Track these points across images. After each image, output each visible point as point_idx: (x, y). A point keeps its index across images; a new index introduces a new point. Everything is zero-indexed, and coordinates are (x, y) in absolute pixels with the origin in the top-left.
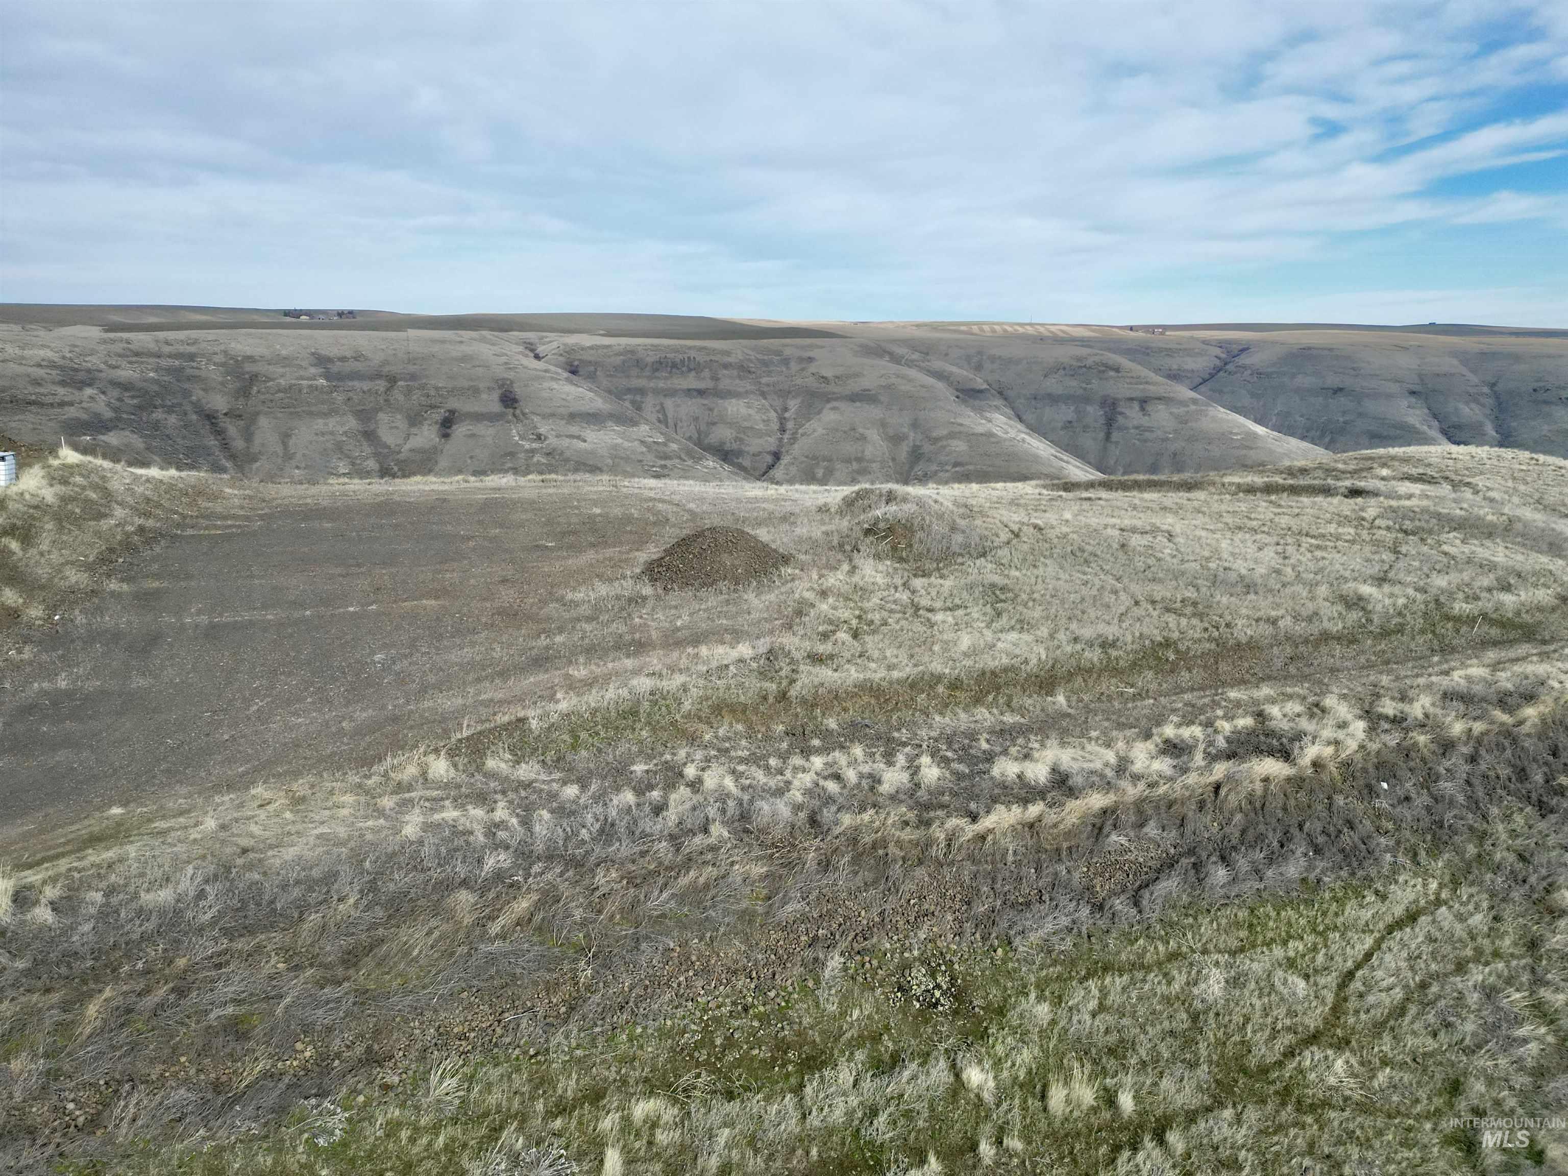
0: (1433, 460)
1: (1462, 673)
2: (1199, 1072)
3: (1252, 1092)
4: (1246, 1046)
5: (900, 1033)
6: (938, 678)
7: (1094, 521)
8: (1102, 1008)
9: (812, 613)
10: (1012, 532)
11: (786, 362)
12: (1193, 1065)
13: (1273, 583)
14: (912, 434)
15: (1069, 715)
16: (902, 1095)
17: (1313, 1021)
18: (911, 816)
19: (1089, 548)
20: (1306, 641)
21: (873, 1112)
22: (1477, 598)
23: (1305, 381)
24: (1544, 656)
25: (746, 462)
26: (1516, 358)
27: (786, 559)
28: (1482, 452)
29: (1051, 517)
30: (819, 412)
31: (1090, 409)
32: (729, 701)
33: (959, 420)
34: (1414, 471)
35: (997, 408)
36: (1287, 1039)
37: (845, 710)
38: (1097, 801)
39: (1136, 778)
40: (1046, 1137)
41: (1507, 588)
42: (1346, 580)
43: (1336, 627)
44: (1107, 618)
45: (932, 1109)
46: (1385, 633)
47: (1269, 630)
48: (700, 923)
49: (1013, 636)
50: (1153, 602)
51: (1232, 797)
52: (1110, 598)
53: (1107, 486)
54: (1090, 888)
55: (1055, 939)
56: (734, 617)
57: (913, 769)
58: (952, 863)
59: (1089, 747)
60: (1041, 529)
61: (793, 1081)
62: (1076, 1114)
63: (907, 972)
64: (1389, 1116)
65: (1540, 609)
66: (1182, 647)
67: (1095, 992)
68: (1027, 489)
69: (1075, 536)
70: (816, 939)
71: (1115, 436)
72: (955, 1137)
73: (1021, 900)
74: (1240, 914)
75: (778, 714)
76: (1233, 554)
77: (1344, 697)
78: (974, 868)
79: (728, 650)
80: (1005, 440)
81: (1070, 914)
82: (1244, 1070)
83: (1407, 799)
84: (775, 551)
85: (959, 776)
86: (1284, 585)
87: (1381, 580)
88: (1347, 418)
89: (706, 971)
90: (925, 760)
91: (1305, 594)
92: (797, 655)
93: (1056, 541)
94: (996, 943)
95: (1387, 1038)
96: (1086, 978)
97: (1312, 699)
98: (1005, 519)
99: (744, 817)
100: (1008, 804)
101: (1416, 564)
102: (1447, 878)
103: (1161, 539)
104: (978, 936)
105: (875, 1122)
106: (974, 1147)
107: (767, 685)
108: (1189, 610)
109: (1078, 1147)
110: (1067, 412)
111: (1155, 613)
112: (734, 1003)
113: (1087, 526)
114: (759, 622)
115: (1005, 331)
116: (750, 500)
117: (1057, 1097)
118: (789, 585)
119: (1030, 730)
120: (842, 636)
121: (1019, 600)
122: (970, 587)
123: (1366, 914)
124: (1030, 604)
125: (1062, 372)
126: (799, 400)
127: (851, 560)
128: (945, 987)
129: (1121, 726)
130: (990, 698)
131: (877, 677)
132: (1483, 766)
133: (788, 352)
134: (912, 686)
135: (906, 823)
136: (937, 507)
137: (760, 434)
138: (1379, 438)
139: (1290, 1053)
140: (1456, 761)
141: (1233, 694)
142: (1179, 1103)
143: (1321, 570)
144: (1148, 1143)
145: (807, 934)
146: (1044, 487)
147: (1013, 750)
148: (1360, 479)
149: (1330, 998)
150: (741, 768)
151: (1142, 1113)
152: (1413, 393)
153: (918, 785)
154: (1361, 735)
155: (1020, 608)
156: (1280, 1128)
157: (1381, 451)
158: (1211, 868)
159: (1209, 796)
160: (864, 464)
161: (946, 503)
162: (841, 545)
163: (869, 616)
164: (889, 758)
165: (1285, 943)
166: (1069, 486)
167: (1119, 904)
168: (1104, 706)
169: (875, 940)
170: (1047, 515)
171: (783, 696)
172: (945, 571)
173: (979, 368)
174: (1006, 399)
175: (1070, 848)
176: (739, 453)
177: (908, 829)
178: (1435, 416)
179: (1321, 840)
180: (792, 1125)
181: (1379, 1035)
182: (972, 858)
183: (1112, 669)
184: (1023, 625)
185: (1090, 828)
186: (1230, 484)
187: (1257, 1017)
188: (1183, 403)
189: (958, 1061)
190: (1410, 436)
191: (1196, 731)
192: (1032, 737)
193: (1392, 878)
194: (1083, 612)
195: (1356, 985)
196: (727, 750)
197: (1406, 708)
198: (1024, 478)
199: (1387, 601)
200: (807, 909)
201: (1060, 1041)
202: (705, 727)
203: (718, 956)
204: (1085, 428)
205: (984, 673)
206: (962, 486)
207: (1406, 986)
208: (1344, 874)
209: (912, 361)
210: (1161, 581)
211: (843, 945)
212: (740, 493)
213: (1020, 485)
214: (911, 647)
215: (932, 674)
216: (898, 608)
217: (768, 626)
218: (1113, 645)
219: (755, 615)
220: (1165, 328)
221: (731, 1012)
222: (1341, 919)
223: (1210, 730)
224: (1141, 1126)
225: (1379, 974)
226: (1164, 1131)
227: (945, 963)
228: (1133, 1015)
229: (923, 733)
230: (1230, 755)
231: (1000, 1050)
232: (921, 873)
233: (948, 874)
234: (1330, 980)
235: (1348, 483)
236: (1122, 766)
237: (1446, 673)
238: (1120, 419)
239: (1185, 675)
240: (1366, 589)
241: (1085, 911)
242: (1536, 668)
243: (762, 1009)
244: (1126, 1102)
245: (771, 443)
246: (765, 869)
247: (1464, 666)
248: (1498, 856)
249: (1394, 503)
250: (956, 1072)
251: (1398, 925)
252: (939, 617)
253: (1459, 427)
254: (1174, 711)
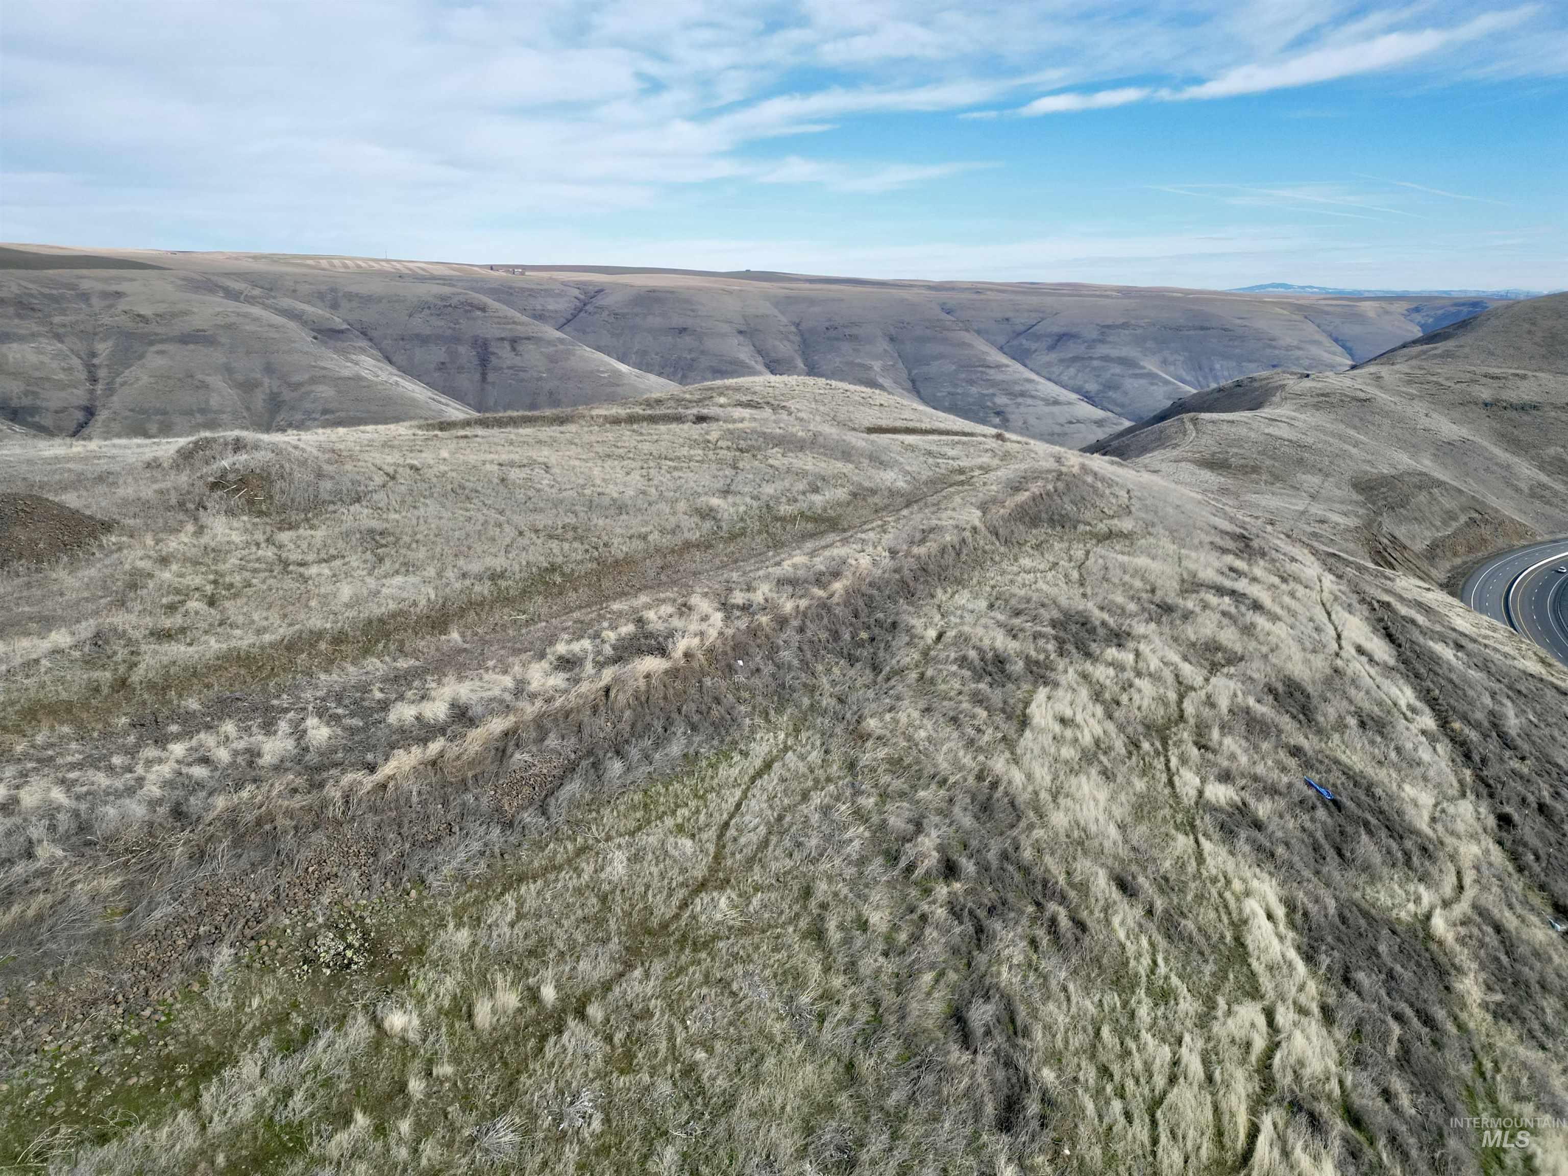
0: (757, 389)
1: (789, 562)
2: (611, 946)
3: (655, 947)
4: (649, 910)
5: (311, 1006)
6: (319, 635)
7: (472, 458)
8: (520, 916)
9: (151, 584)
10: (387, 474)
11: (85, 297)
12: (605, 941)
13: (641, 503)
14: (266, 381)
15: (465, 650)
16: (319, 1066)
17: (699, 872)
18: (300, 782)
19: (469, 485)
20: (673, 551)
21: (288, 1093)
22: (796, 501)
23: (655, 321)
24: (845, 541)
25: (47, 421)
26: (812, 301)
27: (107, 527)
28: (792, 380)
29: (428, 457)
30: (141, 357)
31: (462, 349)
32: (46, 702)
33: (322, 364)
34: (744, 399)
35: (363, 350)
36: (681, 893)
37: (208, 686)
38: (497, 725)
39: (533, 696)
40: (476, 1051)
41: (816, 490)
42: (699, 495)
43: (694, 536)
44: (492, 550)
45: (353, 1067)
46: (733, 537)
47: (641, 545)
48: (36, 962)
49: (399, 580)
50: (537, 531)
51: (621, 697)
52: (494, 531)
53: (484, 423)
54: (499, 810)
55: (468, 866)
56: (40, 601)
57: (299, 733)
58: (353, 819)
59: (486, 677)
60: (417, 469)
61: (186, 1095)
62: (502, 1021)
63: (312, 942)
64: (763, 932)
65: (839, 504)
66: (567, 570)
67: (512, 903)
68: (401, 430)
69: (454, 474)
70: (197, 938)
71: (491, 377)
72: (382, 1086)
73: (430, 837)
74: (636, 798)
75: (118, 705)
76: (604, 480)
77: (705, 595)
78: (377, 818)
79: (36, 641)
80: (376, 384)
81: (481, 838)
82: (649, 932)
83: (758, 670)
84: (91, 517)
85: (352, 731)
86: (650, 504)
87: (726, 492)
88: (693, 355)
89: (52, 1013)
90: (312, 722)
91: (668, 510)
92: (137, 635)
93: (434, 480)
94: (409, 885)
95: (757, 868)
96: (502, 894)
97: (680, 601)
98: (378, 462)
99: (83, 827)
100: (407, 748)
101: (751, 476)
102: (791, 728)
103: (539, 471)
104: (388, 884)
105: (291, 1104)
106: (402, 1087)
107: (97, 674)
108: (570, 535)
109: (507, 1049)
110: (438, 353)
111: (539, 542)
112: (98, 1037)
113: (466, 463)
114: (78, 603)
115: (359, 267)
116: (47, 461)
117: (483, 1013)
118: (116, 556)
119: (426, 671)
120: (194, 605)
121: (401, 543)
122: (346, 536)
123: (734, 772)
124: (414, 545)
125: (427, 311)
126: (110, 343)
127: (196, 519)
128: (357, 945)
129: (516, 652)
130: (380, 646)
131: (244, 644)
132: (809, 634)
133: (85, 285)
134: (288, 648)
135: (295, 791)
136: (297, 453)
137: (61, 386)
138: (719, 373)
139: (684, 905)
140: (790, 633)
141: (616, 606)
142: (596, 978)
143: (679, 487)
144: (572, 1023)
145: (185, 936)
146: (420, 427)
147: (409, 694)
148: (704, 406)
149: (712, 848)
150: (72, 775)
151: (563, 999)
152: (740, 332)
153: (306, 750)
154: (720, 624)
155: (403, 551)
156: (681, 971)
157: (719, 382)
158: (608, 763)
159: (601, 701)
160: (211, 416)
161: (309, 449)
162: (181, 504)
163: (228, 579)
164: (269, 728)
165: (674, 813)
166: (444, 426)
167: (527, 817)
168: (498, 636)
169: (270, 919)
170: (424, 455)
171: (122, 684)
172: (315, 522)
173: (335, 306)
174: (371, 340)
175: (475, 777)
176: (34, 410)
177: (298, 797)
178: (759, 352)
179: (696, 718)
180: (191, 1141)
181: (751, 868)
182: (373, 809)
183: (504, 600)
184: (408, 567)
185: (493, 752)
186: (598, 416)
187: (656, 883)
188: (550, 343)
189: (378, 1012)
190: (739, 369)
191: (586, 644)
192: (429, 678)
193: (751, 738)
194: (469, 548)
195: (732, 832)
196: (51, 759)
197: (751, 596)
198: (397, 420)
199: (732, 510)
200: (182, 909)
201: (482, 958)
202: (14, 737)
203: (67, 991)
204: (460, 370)
205: (370, 622)
206: (328, 431)
207: (768, 822)
208: (715, 743)
209: (253, 297)
210: (542, 510)
211: (231, 936)
212: (31, 453)
213: (392, 427)
214: (283, 607)
215: (311, 632)
216: (264, 566)
217: (91, 606)
218: (502, 575)
219: (71, 596)
220: (525, 268)
221: (93, 1048)
222: (716, 781)
223: (598, 641)
224: (564, 1011)
225: (747, 818)
226: (584, 1007)
227: (355, 921)
228: (550, 914)
229: (308, 695)
230: (617, 660)
231: (422, 987)
232: (318, 838)
233: (348, 832)
234: (711, 834)
235: (695, 411)
236: (520, 689)
237: (778, 564)
238: (494, 361)
239: (573, 595)
240: (715, 501)
241: (496, 831)
242: (839, 551)
243: (136, 1032)
244: (549, 993)
245: (79, 395)
246: (119, 879)
247: (791, 556)
248: (824, 703)
249: (730, 426)
250: (376, 1022)
251: (759, 774)
252: (313, 570)
253: (777, 361)
254: (565, 629)
